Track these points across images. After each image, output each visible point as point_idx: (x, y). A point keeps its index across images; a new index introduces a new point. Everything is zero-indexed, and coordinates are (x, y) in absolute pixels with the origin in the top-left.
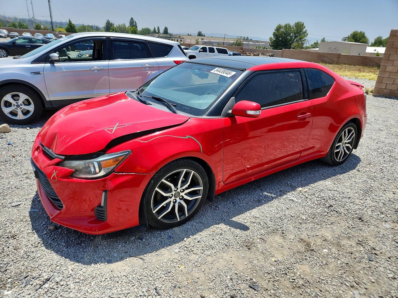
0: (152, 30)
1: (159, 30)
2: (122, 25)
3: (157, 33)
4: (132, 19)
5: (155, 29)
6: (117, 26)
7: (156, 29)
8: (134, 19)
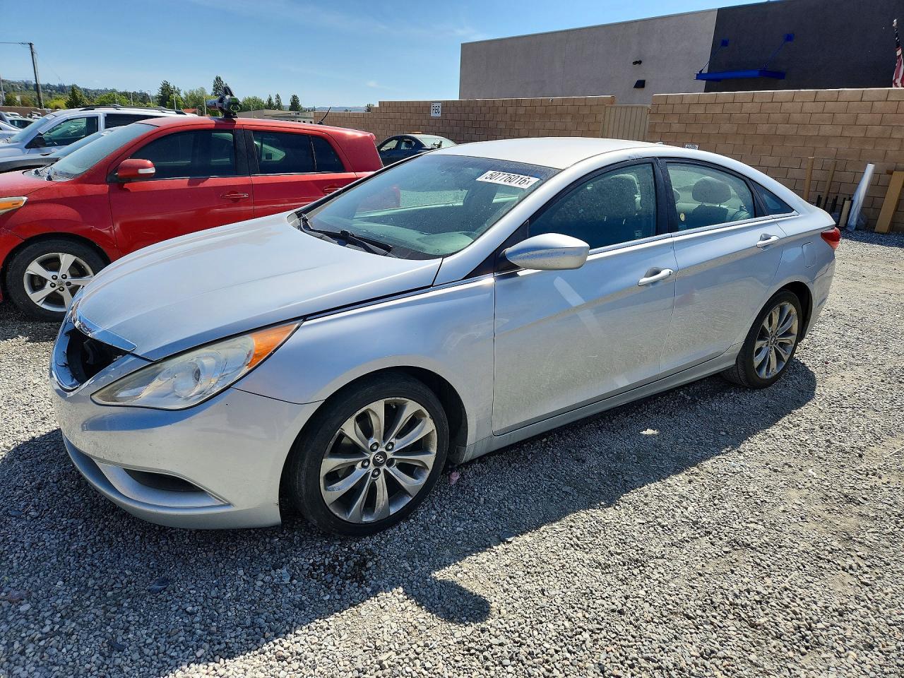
0: (265, 101)
1: (279, 102)
2: (197, 91)
3: (275, 108)
4: (218, 79)
5: (270, 99)
6: (185, 94)
7: (274, 101)
8: (222, 80)
